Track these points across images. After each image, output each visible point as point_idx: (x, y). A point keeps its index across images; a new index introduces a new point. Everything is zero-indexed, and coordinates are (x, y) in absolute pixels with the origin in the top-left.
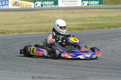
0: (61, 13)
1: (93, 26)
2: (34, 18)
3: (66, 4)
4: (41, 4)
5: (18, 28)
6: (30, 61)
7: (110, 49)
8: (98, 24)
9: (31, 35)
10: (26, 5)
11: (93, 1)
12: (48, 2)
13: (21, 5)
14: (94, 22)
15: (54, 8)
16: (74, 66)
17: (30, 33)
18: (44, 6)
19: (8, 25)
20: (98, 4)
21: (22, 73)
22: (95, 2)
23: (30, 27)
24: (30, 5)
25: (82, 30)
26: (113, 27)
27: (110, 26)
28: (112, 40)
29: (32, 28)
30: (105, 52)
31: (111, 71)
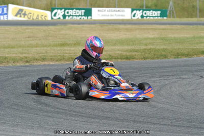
0: (95, 30)
1: (149, 54)
2: (50, 38)
3: (105, 15)
4: (63, 13)
5: (22, 53)
6: (42, 110)
7: (177, 93)
8: (158, 50)
9: (44, 65)
10: (38, 16)
11: (151, 11)
12: (75, 10)
13: (30, 14)
14: (152, 47)
15: (85, 21)
16: (116, 121)
17: (43, 63)
18: (67, 18)
19: (7, 48)
20: (159, 15)
21: (28, 130)
22: (154, 12)
23: (44, 52)
24: (44, 15)
25: (131, 60)
26: (183, 55)
27: (178, 53)
28: (181, 78)
29: (46, 55)
30: (169, 97)
31: (178, 129)
